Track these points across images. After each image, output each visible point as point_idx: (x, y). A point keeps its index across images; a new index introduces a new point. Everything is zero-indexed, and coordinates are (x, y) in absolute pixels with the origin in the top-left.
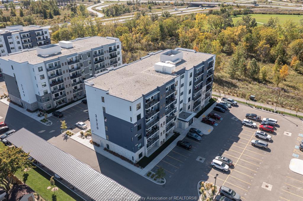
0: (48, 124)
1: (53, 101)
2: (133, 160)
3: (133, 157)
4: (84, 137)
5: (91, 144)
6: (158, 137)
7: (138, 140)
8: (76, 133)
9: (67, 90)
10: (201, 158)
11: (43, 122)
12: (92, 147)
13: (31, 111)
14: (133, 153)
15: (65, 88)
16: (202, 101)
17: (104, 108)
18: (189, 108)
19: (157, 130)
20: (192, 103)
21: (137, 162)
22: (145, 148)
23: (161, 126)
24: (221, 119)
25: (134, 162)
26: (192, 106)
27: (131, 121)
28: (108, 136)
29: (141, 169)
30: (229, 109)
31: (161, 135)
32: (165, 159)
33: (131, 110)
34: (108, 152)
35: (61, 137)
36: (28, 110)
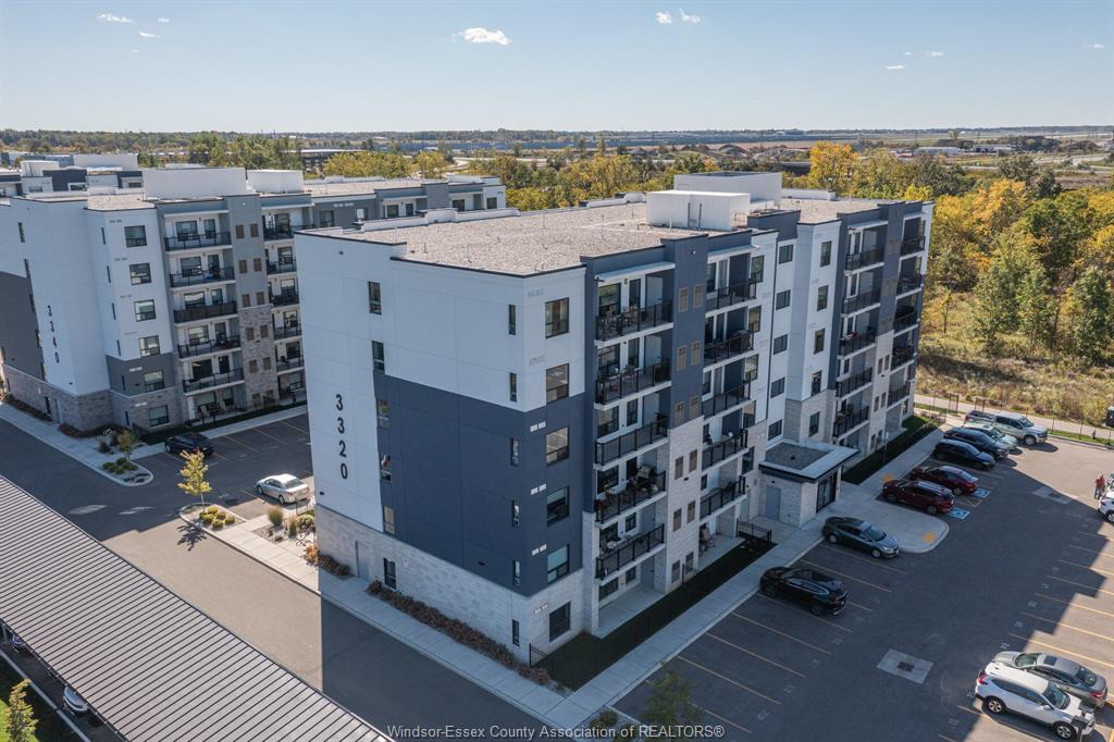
0: (133, 479)
1: (182, 390)
2: (516, 641)
3: (515, 624)
4: (281, 533)
5: (309, 567)
6: (658, 535)
7: (550, 523)
8: (249, 519)
9: (249, 351)
10: (904, 657)
11: (111, 471)
12: (311, 577)
13: (77, 431)
14: (516, 598)
15: (243, 340)
16: (876, 409)
17: (378, 350)
18: (814, 429)
19: (655, 488)
20: (829, 406)
21: (537, 658)
22: (584, 581)
23: (679, 474)
24: (982, 493)
25: (522, 653)
26: (827, 422)
27: (514, 398)
28: (392, 511)
29: (556, 697)
30: (1010, 456)
31: (677, 526)
32: (696, 650)
33: (512, 331)
34: (385, 605)
35: (172, 530)
36: (68, 430)
